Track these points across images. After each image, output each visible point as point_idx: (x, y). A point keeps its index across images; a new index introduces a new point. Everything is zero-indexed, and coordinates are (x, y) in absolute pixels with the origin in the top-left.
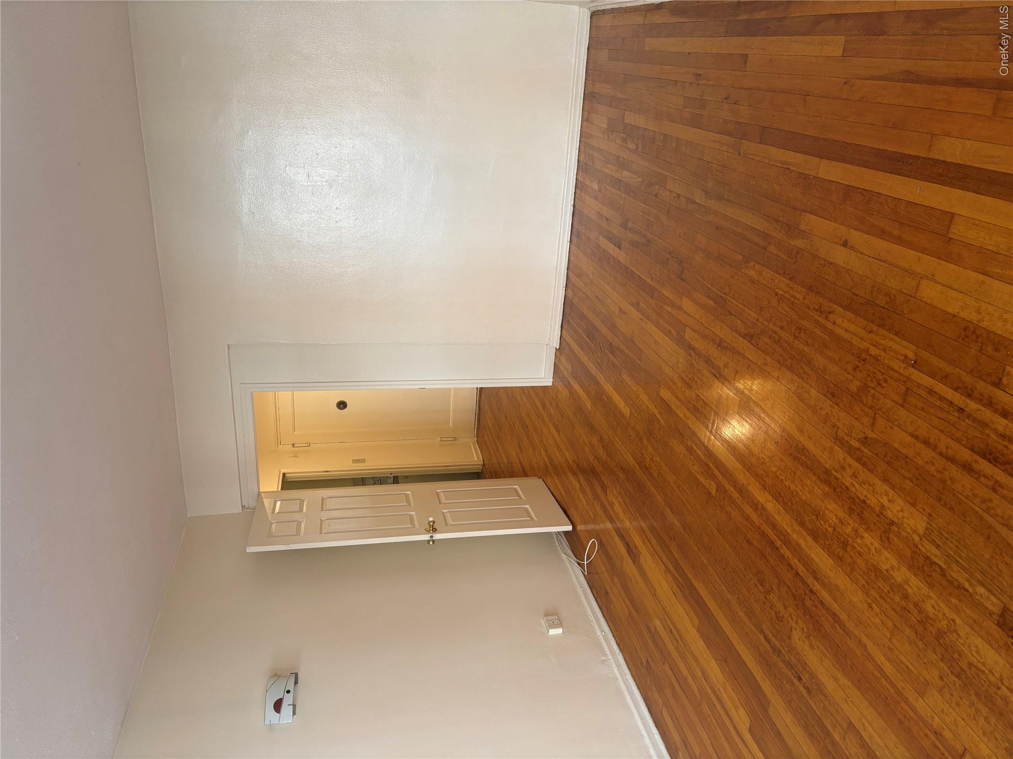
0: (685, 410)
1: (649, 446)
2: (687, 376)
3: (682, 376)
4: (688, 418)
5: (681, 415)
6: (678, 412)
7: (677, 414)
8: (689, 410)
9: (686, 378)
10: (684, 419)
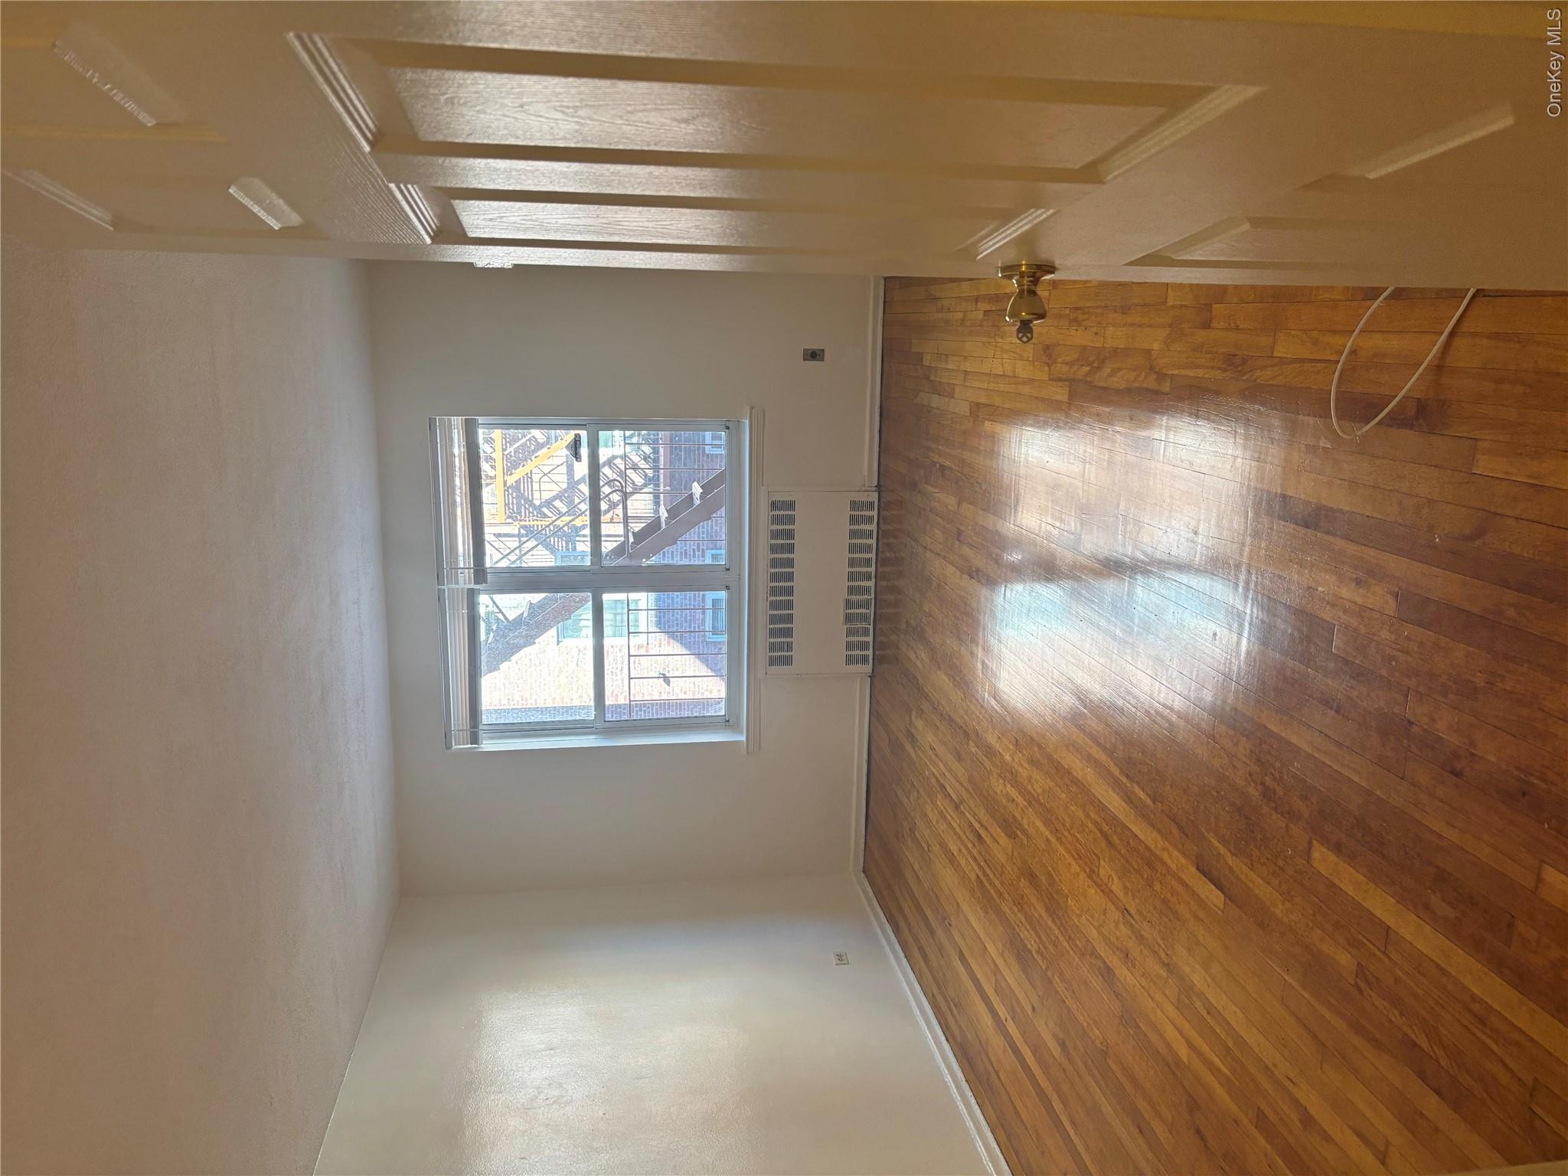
0: (1169, 862)
1: (1243, 783)
2: (1170, 920)
3: (1179, 923)
4: (1164, 849)
5: (1175, 853)
6: (1183, 860)
7: (1183, 854)
8: (1164, 863)
9: (1172, 918)
10: (1170, 848)
